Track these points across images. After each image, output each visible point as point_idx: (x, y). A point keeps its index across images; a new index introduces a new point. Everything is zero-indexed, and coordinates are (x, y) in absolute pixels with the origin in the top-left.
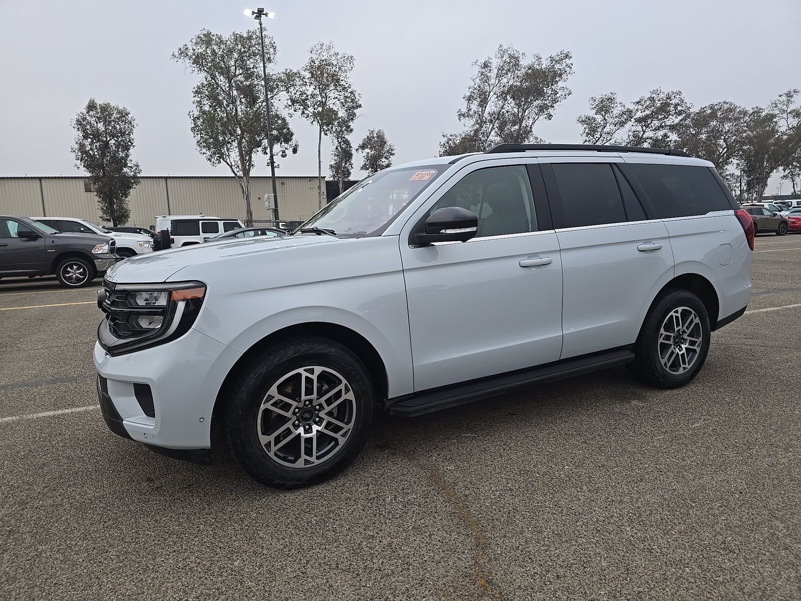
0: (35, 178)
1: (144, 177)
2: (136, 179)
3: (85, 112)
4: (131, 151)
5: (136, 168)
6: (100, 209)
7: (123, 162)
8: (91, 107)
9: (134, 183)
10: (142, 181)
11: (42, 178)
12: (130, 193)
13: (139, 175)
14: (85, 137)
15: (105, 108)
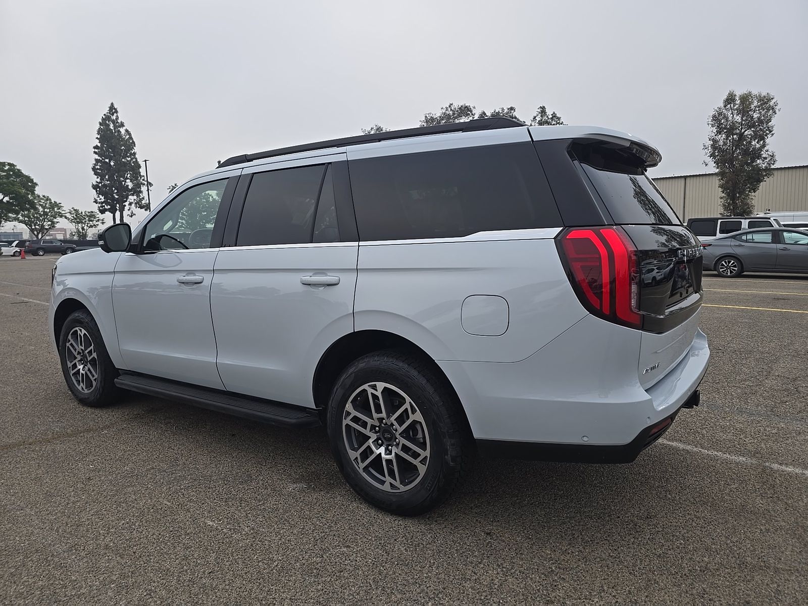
0: (681, 177)
1: (777, 169)
2: (769, 171)
3: (722, 105)
4: (769, 140)
5: (771, 159)
6: (722, 205)
7: (757, 154)
8: (730, 99)
9: (766, 175)
10: (775, 173)
11: (687, 176)
12: (759, 187)
13: (773, 167)
14: (719, 132)
15: (746, 99)
